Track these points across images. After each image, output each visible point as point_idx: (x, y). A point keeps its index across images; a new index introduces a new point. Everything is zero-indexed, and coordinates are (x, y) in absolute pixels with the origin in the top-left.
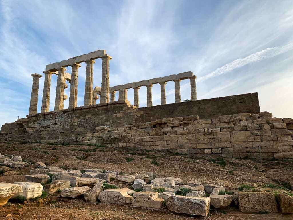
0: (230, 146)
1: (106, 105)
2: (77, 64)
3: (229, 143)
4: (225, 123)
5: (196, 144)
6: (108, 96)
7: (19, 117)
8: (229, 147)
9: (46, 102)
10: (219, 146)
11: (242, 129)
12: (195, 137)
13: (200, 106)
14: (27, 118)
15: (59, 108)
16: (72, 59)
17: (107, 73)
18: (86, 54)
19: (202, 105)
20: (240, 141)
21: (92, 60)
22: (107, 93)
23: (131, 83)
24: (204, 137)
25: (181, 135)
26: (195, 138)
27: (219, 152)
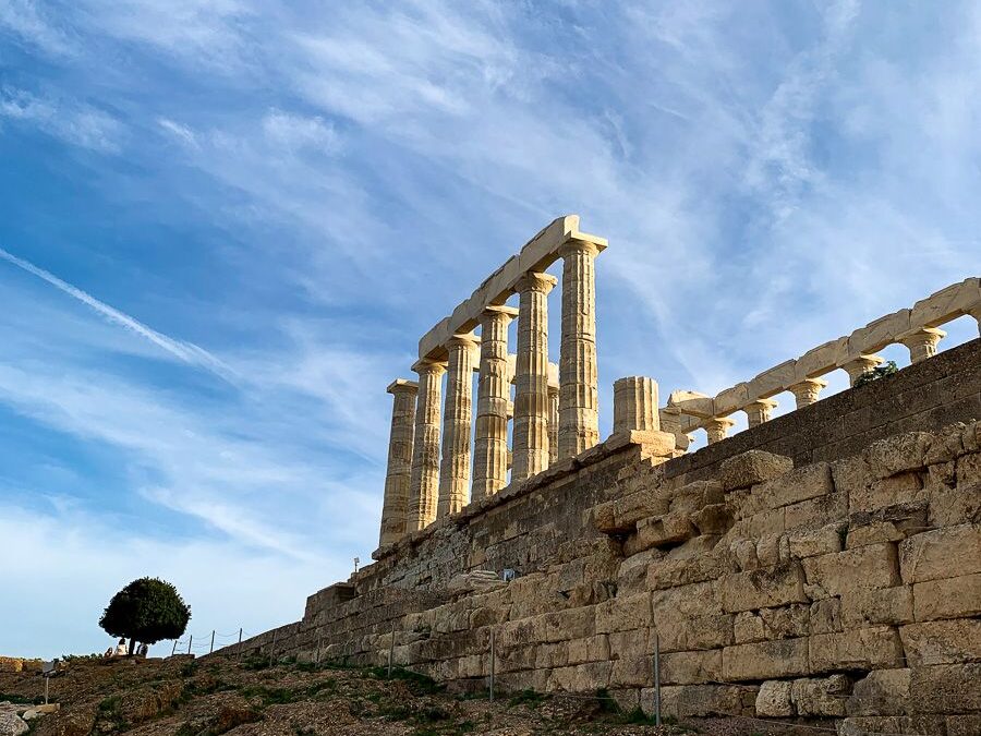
0: (891, 658)
1: (570, 467)
2: (495, 308)
3: (885, 628)
4: (896, 483)
5: (719, 647)
6: (587, 425)
7: (357, 560)
8: (884, 666)
9: (422, 488)
10: (830, 656)
11: (969, 510)
12: (718, 597)
13: (945, 394)
14: (374, 561)
15: (451, 507)
16: (478, 291)
17: (579, 318)
18: (514, 257)
19: (951, 384)
20: (945, 610)
21: (537, 275)
22: (579, 410)
23: (829, 344)
24: (755, 594)
25: (661, 594)
26: (719, 607)
27: (825, 705)
